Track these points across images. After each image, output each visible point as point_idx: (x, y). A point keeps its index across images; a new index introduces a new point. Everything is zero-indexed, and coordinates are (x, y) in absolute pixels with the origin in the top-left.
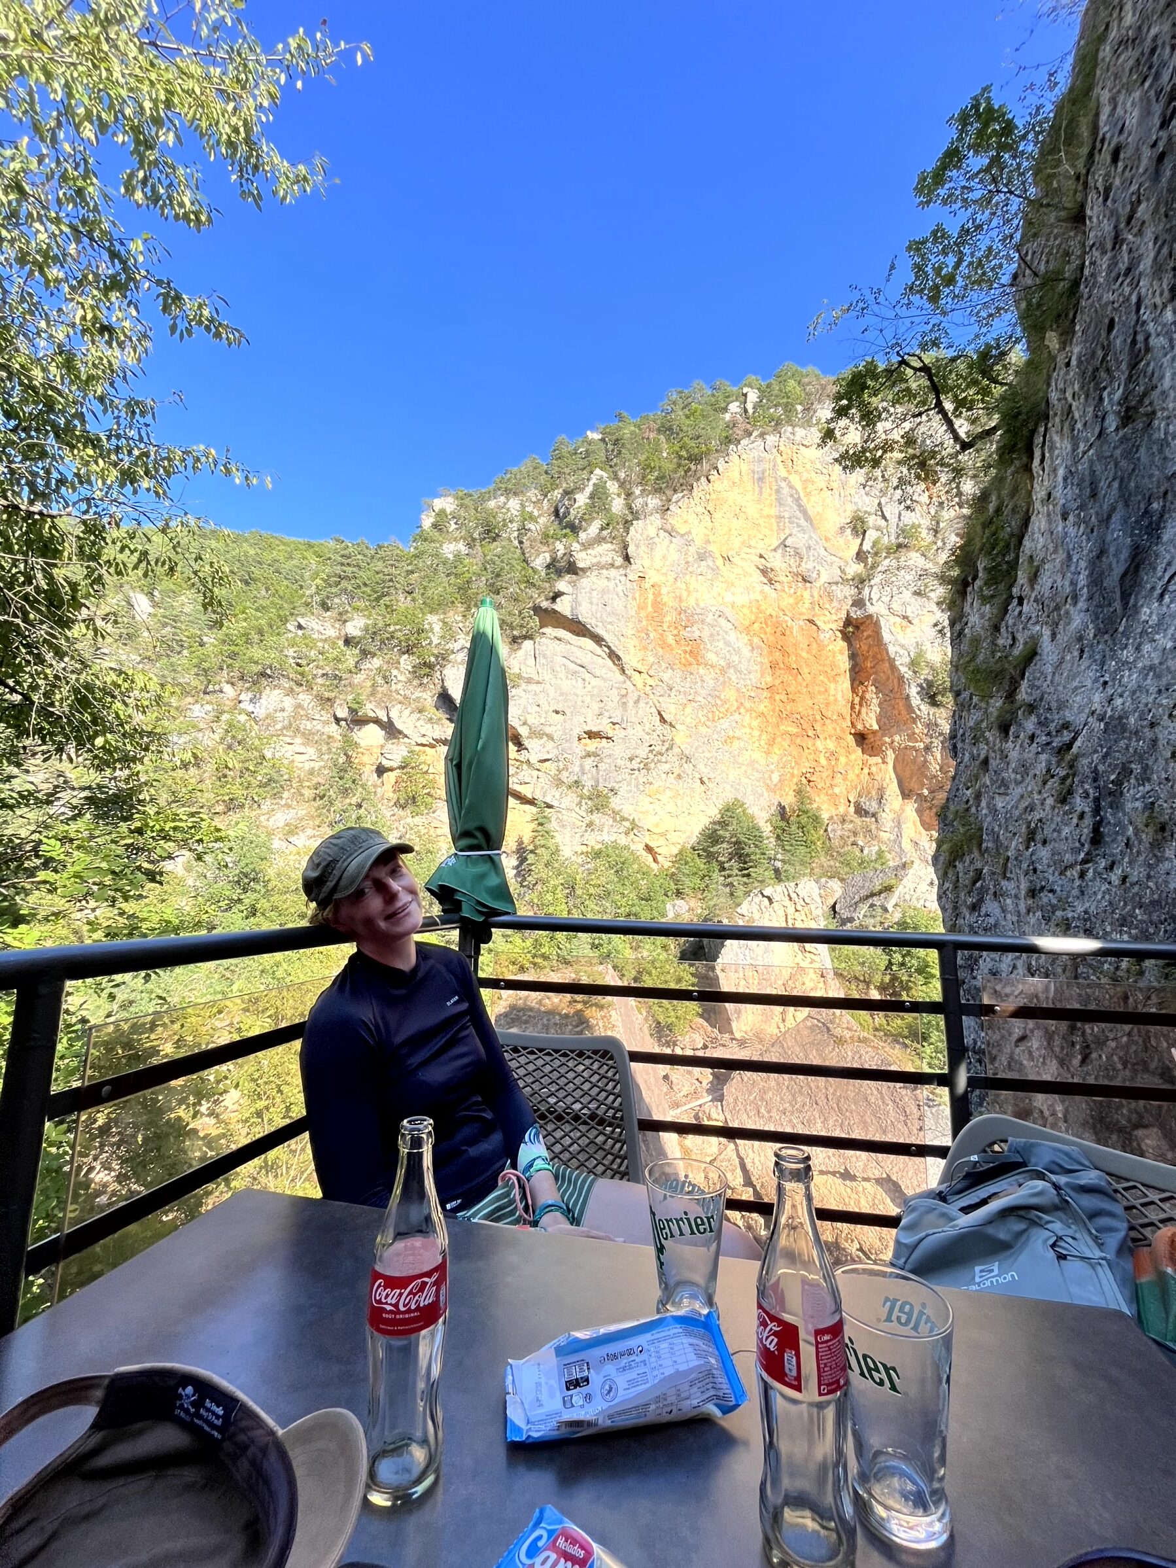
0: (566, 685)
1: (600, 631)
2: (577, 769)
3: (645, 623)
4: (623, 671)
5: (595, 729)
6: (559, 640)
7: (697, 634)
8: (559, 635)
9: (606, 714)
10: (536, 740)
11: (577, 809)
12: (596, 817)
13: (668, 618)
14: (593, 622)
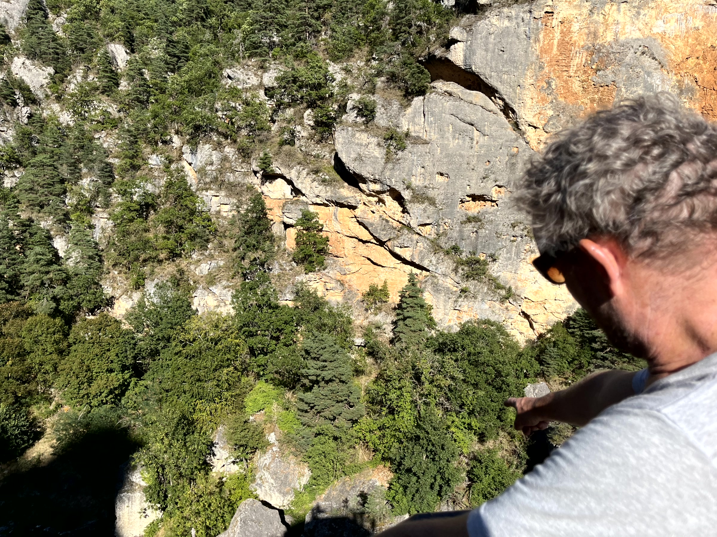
0: (453, 144)
1: (494, 82)
2: (455, 235)
3: (546, 70)
4: (516, 126)
5: (478, 193)
6: (450, 95)
7: (611, 77)
8: (449, 89)
9: (492, 176)
10: (417, 205)
11: (453, 275)
12: (470, 285)
13: (577, 61)
14: (487, 72)
